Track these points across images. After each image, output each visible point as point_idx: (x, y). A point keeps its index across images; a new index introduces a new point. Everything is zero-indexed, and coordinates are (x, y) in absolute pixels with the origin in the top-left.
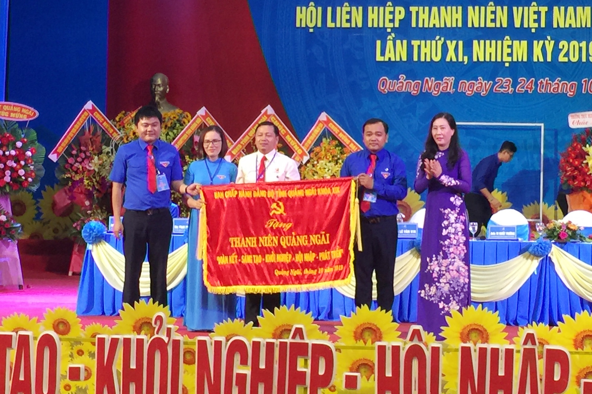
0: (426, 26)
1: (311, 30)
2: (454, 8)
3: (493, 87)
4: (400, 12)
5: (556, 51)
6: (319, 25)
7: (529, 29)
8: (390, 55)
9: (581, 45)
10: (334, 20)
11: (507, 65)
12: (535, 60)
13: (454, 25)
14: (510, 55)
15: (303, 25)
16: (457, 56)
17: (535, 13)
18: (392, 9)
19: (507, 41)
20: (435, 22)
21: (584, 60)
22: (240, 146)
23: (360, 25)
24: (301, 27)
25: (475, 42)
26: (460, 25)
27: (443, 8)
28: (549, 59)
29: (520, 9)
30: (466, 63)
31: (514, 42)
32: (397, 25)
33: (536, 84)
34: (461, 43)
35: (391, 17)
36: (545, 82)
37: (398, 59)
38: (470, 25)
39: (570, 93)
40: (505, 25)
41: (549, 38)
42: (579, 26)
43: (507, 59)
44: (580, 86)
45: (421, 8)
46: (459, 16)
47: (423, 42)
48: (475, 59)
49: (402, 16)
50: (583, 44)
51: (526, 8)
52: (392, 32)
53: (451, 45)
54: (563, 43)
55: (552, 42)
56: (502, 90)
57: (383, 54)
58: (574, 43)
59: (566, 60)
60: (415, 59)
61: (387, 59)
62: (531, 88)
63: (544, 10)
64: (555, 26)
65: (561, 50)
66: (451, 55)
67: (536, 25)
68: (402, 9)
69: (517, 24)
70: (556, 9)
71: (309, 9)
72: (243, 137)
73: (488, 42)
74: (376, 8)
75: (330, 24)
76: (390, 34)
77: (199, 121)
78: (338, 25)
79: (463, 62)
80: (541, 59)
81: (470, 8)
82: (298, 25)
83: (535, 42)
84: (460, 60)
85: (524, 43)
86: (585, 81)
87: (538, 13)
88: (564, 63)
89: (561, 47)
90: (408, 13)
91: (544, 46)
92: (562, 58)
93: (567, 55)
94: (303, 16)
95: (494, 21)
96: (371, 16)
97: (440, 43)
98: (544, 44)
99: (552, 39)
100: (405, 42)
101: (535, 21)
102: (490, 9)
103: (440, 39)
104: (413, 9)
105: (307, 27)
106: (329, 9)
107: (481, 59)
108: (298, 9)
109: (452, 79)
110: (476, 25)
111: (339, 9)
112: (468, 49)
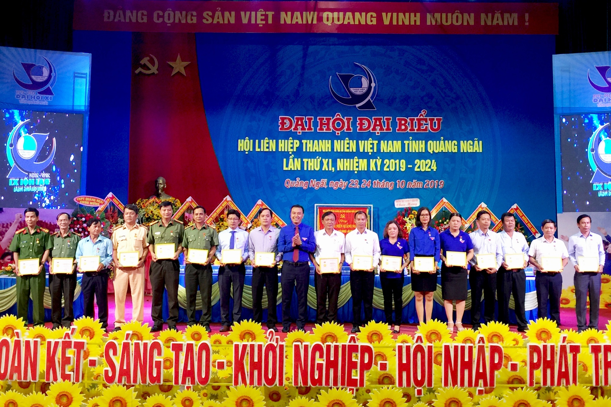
0: (311, 151)
1: (247, 153)
2: (327, 141)
3: (348, 184)
4: (297, 143)
5: (383, 165)
6: (251, 150)
7: (368, 153)
8: (291, 167)
9: (396, 162)
10: (260, 147)
11: (356, 172)
12: (371, 170)
13: (327, 151)
14: (358, 167)
15: (242, 150)
16: (328, 167)
17: (371, 144)
18: (292, 141)
19: (356, 159)
20: (316, 149)
21: (398, 170)
22: (211, 219)
23: (274, 150)
24: (241, 151)
25: (338, 160)
26: (330, 150)
27: (320, 141)
28: (379, 169)
29: (363, 142)
30: (333, 171)
31: (360, 160)
32: (295, 150)
33: (372, 184)
34: (330, 160)
35: (292, 146)
36: (377, 182)
37: (296, 169)
38: (335, 150)
39: (390, 188)
40: (355, 151)
41: (379, 158)
42: (395, 151)
43: (356, 169)
44: (396, 184)
45: (308, 141)
46: (330, 145)
47: (310, 160)
48: (338, 169)
49: (298, 145)
50: (397, 161)
51: (366, 141)
52: (292, 154)
53: (325, 161)
54: (386, 161)
55: (381, 160)
56: (353, 186)
57: (287, 166)
58: (392, 160)
59: (388, 170)
60: (305, 169)
61: (289, 169)
62: (369, 185)
63: (376, 142)
64: (382, 151)
65: (385, 164)
66: (325, 167)
67: (372, 151)
68: (298, 142)
69: (361, 150)
70: (382, 142)
71: (246, 141)
72: (213, 214)
73: (345, 160)
74: (283, 141)
75: (257, 150)
76: (291, 155)
77: (187, 204)
78: (262, 150)
79: (332, 171)
80: (375, 170)
81: (335, 141)
82: (239, 150)
83: (371, 160)
84: (330, 169)
85: (365, 160)
86: (398, 181)
87: (373, 144)
88: (387, 171)
89: (385, 163)
90: (301, 144)
91: (376, 162)
92: (386, 169)
93: (388, 167)
94: (242, 145)
95: (348, 148)
96: (280, 145)
97: (319, 160)
98: (376, 161)
99: (380, 158)
100: (299, 159)
101: (371, 148)
102: (346, 142)
103: (319, 158)
104: (304, 141)
105: (245, 151)
106: (257, 141)
107: (342, 169)
108: (239, 141)
109: (326, 180)
110: (339, 151)
111: (262, 141)
112: (334, 164)
